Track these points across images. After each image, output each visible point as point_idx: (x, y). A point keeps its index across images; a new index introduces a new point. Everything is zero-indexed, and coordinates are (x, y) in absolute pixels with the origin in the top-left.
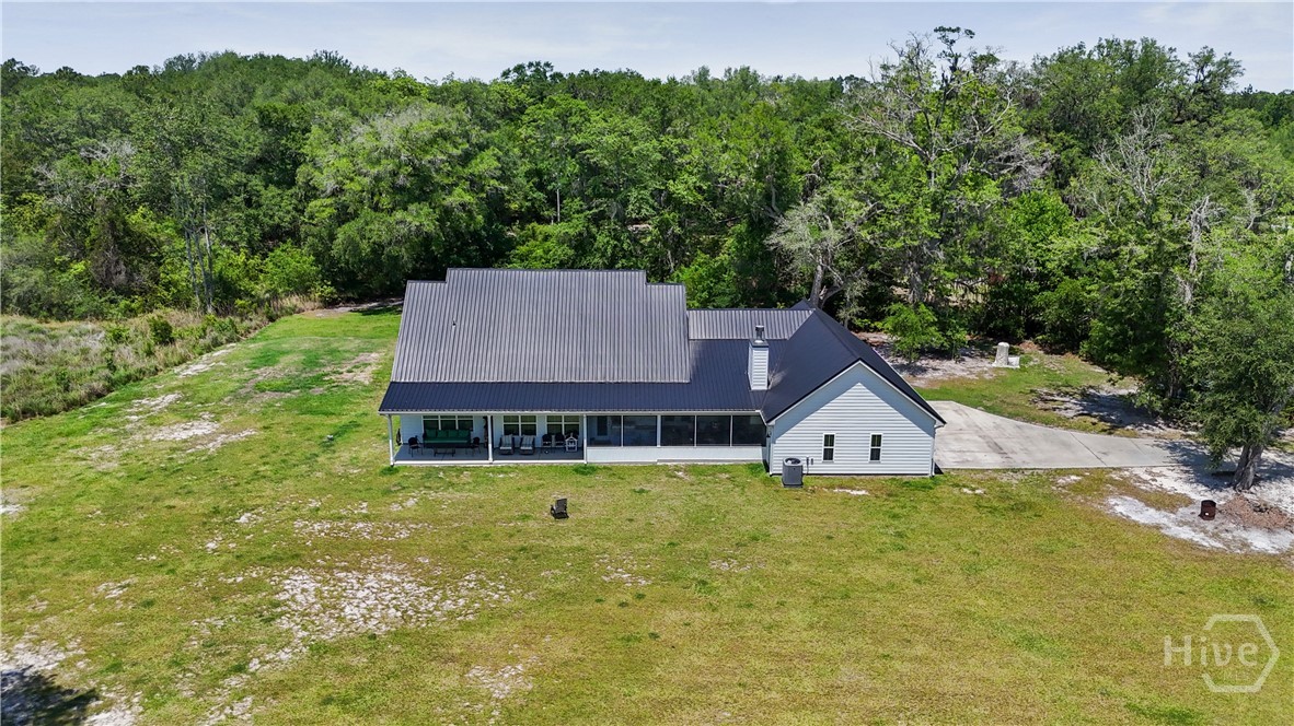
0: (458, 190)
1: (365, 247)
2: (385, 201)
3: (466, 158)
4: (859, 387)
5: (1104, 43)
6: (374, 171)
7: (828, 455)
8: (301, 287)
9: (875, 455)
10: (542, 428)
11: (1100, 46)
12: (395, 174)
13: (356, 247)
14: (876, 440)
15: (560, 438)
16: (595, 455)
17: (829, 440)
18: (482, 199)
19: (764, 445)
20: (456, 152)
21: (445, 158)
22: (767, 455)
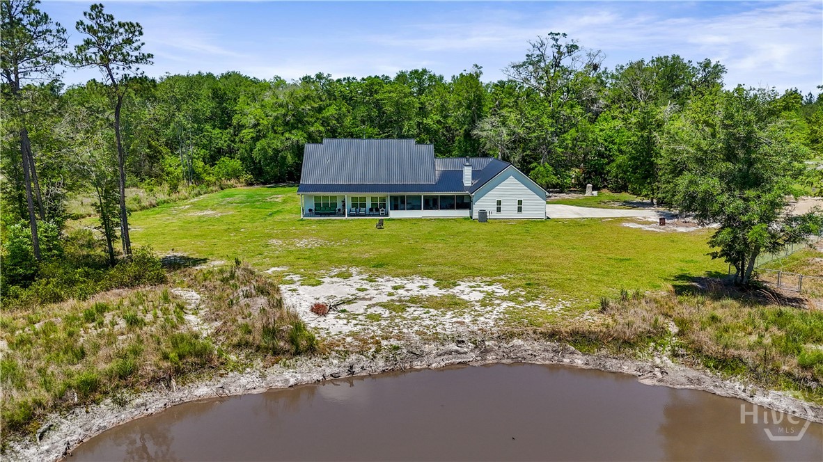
0: (317, 124)
1: (270, 152)
2: (280, 129)
3: (320, 110)
4: (511, 178)
5: (655, 59)
6: (275, 114)
7: (499, 210)
8: (235, 175)
9: (520, 210)
10: (369, 204)
11: (653, 61)
12: (285, 115)
13: (266, 152)
14: (520, 202)
15: (377, 210)
16: (393, 214)
17: (499, 203)
18: (328, 130)
19: (470, 209)
20: (316, 105)
21: (310, 108)
22: (471, 213)
